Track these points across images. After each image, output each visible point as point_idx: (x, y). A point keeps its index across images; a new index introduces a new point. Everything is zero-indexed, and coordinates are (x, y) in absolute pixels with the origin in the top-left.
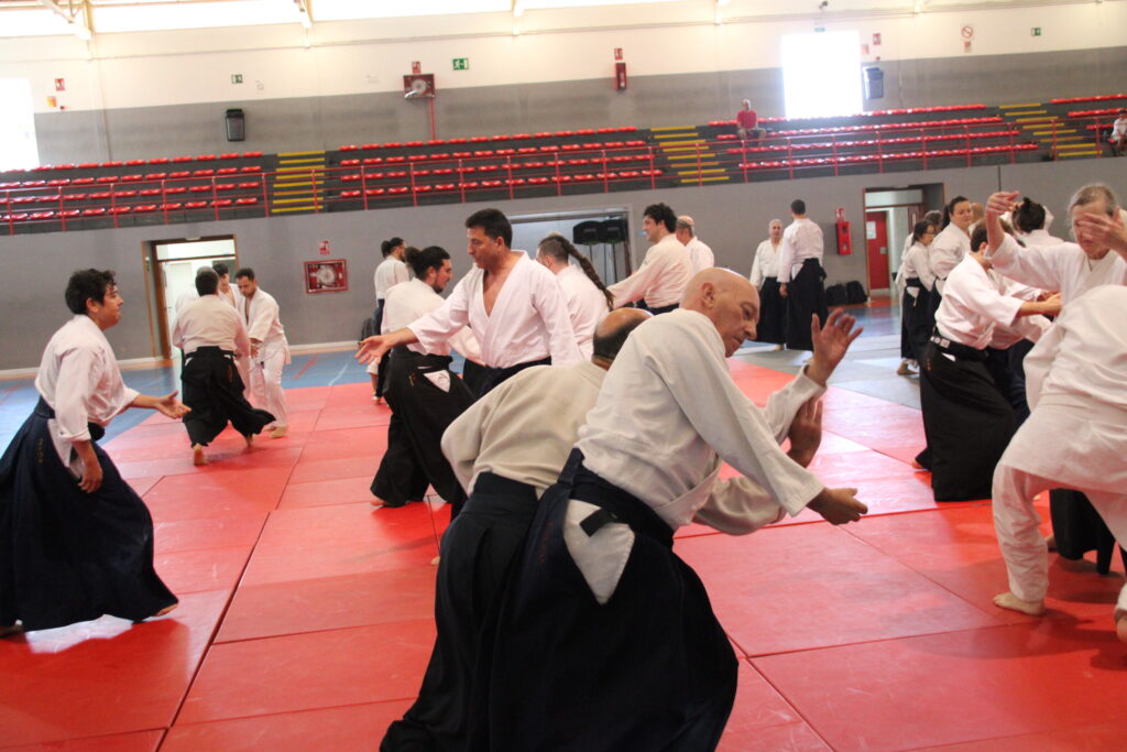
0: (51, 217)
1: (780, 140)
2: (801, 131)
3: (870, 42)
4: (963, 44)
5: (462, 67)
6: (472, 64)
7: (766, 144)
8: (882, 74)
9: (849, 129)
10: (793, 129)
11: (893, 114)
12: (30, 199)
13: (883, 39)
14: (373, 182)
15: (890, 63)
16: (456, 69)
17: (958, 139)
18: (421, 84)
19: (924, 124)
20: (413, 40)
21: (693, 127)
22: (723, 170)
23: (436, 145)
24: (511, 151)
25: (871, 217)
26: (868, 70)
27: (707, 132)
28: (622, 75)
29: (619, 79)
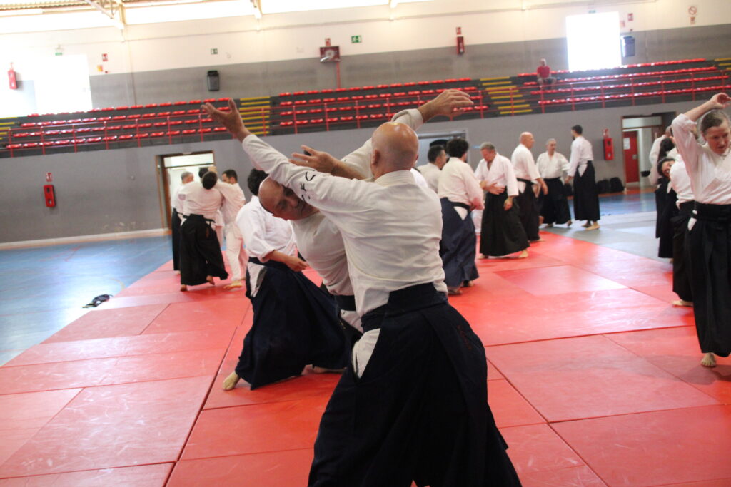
0: (99, 141)
1: (565, 85)
2: (580, 79)
3: (626, 18)
4: (689, 20)
5: (357, 41)
6: (363, 39)
7: (556, 88)
8: (634, 40)
9: (612, 77)
10: (574, 77)
11: (642, 67)
12: (86, 129)
13: (634, 17)
14: (301, 116)
15: (639, 33)
16: (353, 42)
17: (687, 82)
18: (331, 52)
19: (663, 72)
20: (326, 24)
21: (508, 77)
22: (528, 105)
23: (341, 91)
24: (389, 95)
25: (627, 135)
26: (625, 38)
27: (517, 81)
28: (461, 44)
29: (459, 47)
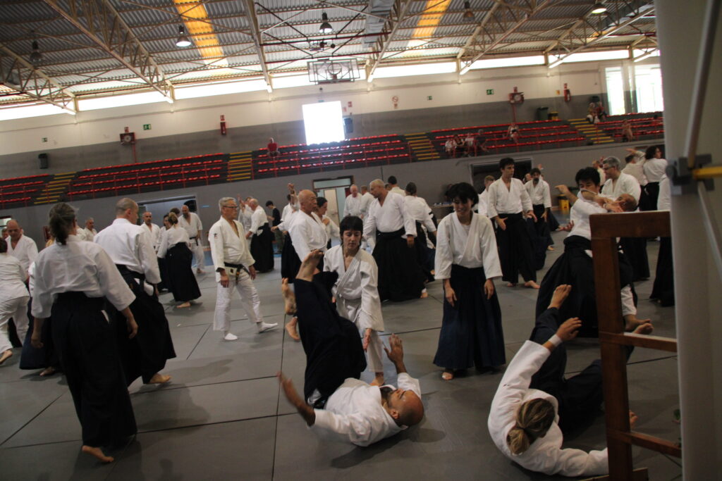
1: (304, 155)
3: (347, 106)
4: (393, 105)
5: (148, 129)
6: (152, 126)
8: (352, 120)
13: (353, 104)
15: (357, 116)
16: (145, 129)
18: (128, 139)
20: (126, 117)
21: (251, 151)
22: (248, 174)
23: (138, 165)
26: (345, 119)
27: (255, 154)
28: (224, 128)
29: (222, 130)
